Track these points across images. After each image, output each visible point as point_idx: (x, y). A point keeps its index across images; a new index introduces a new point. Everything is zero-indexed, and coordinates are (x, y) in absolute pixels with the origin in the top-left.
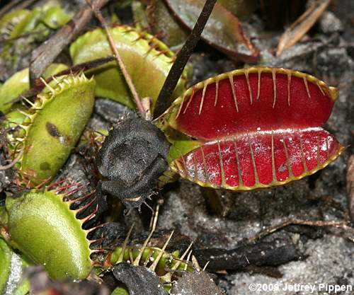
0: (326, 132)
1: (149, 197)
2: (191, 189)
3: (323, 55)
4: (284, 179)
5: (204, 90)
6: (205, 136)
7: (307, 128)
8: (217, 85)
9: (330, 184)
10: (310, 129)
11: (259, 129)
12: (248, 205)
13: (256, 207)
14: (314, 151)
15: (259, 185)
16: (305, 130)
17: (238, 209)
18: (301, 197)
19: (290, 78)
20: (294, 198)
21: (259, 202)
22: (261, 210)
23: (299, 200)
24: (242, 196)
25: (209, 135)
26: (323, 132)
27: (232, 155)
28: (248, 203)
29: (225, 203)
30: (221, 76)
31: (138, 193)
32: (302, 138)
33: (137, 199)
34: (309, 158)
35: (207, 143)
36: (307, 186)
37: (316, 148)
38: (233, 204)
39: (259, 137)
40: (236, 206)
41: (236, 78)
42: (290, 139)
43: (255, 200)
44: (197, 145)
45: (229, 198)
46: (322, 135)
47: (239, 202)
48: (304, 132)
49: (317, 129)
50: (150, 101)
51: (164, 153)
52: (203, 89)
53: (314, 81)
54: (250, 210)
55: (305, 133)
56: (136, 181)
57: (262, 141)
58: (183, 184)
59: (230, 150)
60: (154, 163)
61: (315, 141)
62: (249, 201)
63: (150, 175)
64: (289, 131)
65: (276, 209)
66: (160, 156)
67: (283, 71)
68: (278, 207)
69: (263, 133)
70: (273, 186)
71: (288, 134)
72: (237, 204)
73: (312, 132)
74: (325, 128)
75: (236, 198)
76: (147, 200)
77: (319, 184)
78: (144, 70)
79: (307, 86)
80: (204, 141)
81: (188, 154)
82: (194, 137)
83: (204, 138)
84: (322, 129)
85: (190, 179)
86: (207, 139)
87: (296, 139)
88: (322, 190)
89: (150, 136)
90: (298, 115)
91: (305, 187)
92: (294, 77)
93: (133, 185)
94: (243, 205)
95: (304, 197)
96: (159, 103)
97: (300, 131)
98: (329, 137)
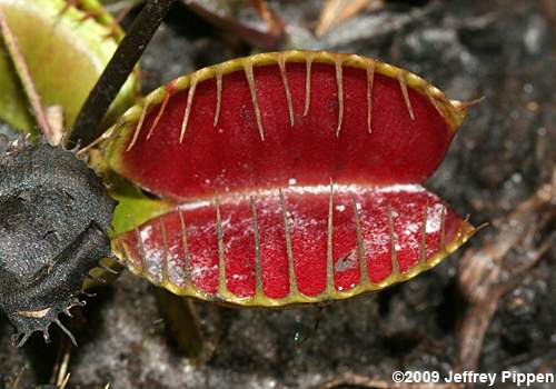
0: (430, 195)
1: (67, 310)
2: (138, 302)
3: (412, 41)
4: (347, 288)
5: (191, 93)
6: (179, 191)
7: (392, 184)
8: (219, 83)
9: (421, 307)
10: (397, 188)
11: (292, 181)
12: (252, 342)
13: (269, 345)
14: (408, 233)
15: (296, 296)
16: (388, 189)
17: (232, 348)
18: (364, 329)
19: (371, 78)
20: (348, 331)
21: (275, 336)
22: (279, 352)
23: (358, 335)
24: (242, 323)
25: (186, 189)
26: (425, 195)
27: (236, 234)
28: (254, 338)
29: (207, 335)
30: (229, 65)
31: (45, 300)
32: (382, 205)
33: (42, 314)
34: (398, 248)
35: (181, 207)
36: (375, 308)
37: (413, 228)
38: (223, 338)
39: (292, 200)
40: (229, 343)
41: (259, 70)
42: (359, 206)
43: (268, 332)
44: (158, 210)
45: (215, 325)
46: (421, 201)
47: (235, 333)
48: (385, 194)
49: (411, 188)
50: (64, 115)
51: (102, 220)
52: (188, 90)
53: (420, 87)
54: (256, 352)
55: (389, 196)
56: (43, 274)
57: (299, 209)
58: (120, 290)
59: (231, 222)
60: (80, 239)
61: (409, 213)
62: (256, 333)
63: (72, 264)
64: (353, 188)
65: (310, 352)
66: (94, 225)
67: (357, 62)
68: (315, 348)
69: (301, 190)
70: (326, 301)
71: (352, 196)
72: (231, 338)
73: (403, 194)
74: (429, 188)
75: (229, 324)
76: (62, 317)
77: (398, 307)
78: (50, 50)
79: (406, 96)
80: (175, 202)
81: (141, 228)
82: (156, 192)
83: (174, 195)
84: (423, 190)
85: (149, 278)
86: (180, 199)
87: (369, 206)
88: (403, 319)
89: (73, 184)
90: (377, 158)
91: (369, 311)
92: (379, 77)
93: (35, 284)
94: (243, 339)
95: (369, 329)
96: (84, 119)
97: (379, 190)
98: (438, 206)
